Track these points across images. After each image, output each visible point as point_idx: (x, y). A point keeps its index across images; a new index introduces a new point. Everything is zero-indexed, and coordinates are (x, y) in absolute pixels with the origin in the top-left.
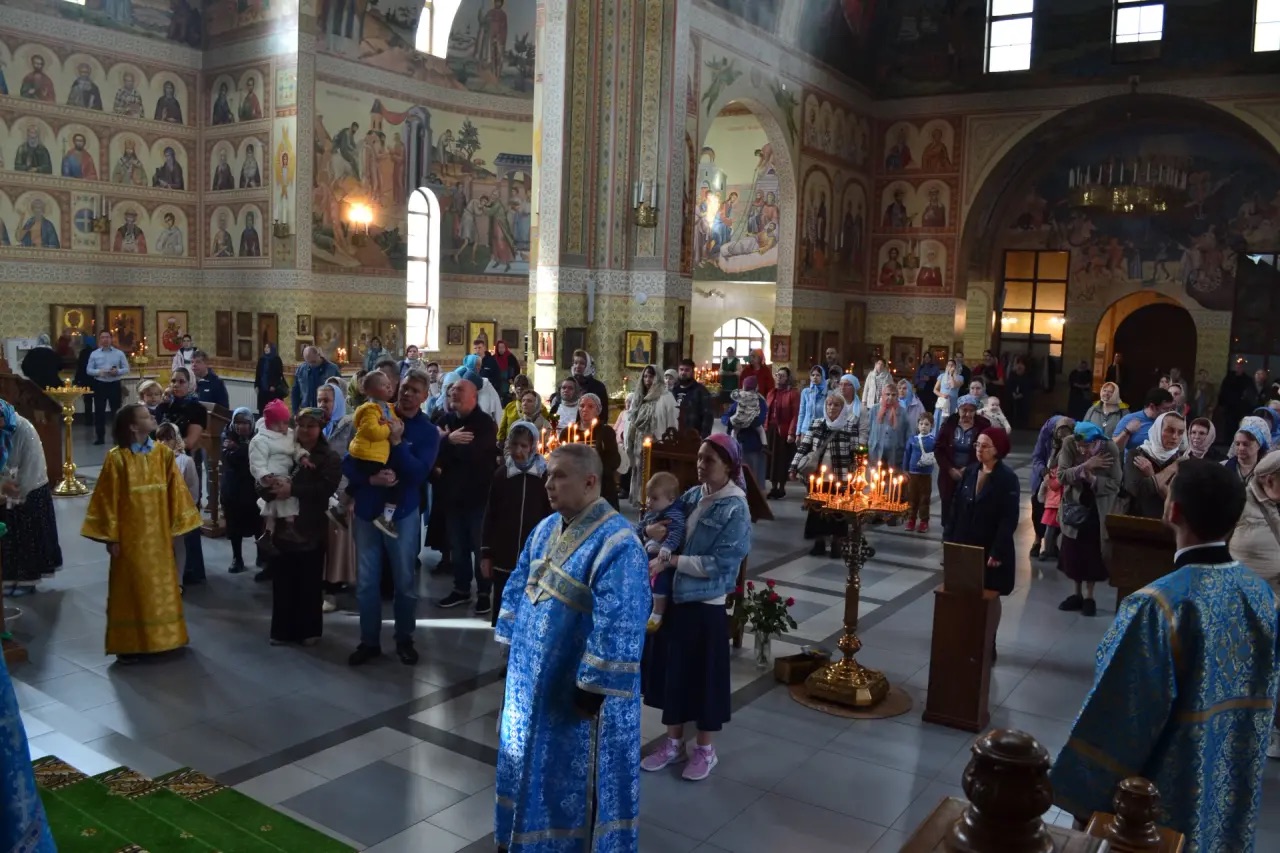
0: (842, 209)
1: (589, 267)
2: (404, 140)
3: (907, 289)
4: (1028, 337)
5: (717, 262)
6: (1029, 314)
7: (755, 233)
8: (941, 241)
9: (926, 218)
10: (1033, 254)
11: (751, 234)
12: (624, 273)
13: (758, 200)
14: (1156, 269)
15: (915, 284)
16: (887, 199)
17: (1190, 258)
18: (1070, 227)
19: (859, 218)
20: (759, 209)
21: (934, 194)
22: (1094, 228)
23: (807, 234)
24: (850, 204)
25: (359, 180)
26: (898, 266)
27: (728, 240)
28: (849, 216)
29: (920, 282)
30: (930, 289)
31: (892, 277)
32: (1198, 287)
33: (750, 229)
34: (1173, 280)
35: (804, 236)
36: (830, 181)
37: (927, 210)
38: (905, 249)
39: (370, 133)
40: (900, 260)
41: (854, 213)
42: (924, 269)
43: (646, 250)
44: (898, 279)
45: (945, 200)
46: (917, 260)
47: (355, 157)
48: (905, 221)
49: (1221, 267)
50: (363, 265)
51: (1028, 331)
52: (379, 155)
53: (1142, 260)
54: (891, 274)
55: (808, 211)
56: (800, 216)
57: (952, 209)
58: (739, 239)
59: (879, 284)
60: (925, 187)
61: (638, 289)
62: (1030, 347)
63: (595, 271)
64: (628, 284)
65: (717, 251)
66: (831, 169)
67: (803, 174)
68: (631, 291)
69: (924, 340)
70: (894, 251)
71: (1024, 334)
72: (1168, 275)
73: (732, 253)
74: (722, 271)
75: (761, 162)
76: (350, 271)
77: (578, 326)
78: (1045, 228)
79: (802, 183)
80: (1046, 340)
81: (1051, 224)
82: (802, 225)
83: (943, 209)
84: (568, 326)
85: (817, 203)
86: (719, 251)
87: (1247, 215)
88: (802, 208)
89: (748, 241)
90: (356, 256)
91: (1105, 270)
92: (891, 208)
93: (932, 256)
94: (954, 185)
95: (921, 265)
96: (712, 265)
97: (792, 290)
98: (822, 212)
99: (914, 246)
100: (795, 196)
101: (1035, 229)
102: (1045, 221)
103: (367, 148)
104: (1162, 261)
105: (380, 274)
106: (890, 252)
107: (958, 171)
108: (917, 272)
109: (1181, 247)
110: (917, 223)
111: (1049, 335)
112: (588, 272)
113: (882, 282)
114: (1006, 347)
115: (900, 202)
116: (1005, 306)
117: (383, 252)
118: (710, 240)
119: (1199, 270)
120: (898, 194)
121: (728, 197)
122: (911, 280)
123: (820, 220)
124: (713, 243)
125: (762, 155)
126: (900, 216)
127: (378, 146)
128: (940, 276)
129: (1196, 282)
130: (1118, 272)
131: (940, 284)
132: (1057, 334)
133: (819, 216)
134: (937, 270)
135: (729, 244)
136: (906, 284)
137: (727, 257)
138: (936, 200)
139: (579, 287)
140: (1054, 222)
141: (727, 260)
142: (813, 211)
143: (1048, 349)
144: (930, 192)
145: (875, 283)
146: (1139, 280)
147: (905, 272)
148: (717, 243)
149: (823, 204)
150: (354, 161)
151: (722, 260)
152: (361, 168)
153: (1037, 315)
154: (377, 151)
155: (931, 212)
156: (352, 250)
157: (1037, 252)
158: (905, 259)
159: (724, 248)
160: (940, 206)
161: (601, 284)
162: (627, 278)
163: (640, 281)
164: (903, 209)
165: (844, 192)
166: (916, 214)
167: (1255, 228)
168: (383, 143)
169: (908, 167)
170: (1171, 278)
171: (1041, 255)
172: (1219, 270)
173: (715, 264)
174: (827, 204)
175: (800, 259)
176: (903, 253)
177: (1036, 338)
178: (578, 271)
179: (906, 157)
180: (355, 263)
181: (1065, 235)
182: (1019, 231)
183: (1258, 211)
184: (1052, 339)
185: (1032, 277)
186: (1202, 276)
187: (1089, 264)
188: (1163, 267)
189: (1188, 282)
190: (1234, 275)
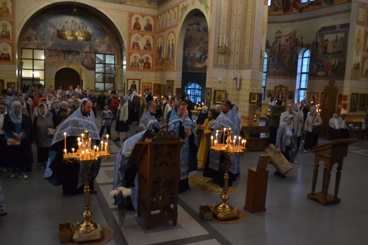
4: (32, 79)
6: (32, 71)
8: (9, 44)
9: (2, 35)
10: (32, 50)
14: (72, 57)
17: (82, 55)
18: (45, 42)
21: (5, 26)
22: (52, 43)
29: (2, 59)
30: (5, 61)
32: (85, 63)
34: (78, 61)
42: (3, 54)
51: (32, 77)
53: (68, 54)
62: (33, 82)
69: (5, 80)
71: (31, 78)
72: (76, 60)
78: (36, 41)
80: (38, 80)
81: (38, 40)
83: (9, 32)
87: (97, 43)
91: (56, 57)
93: (6, 49)
94: (13, 24)
101: (32, 42)
102: (36, 39)
104: (74, 55)
107: (14, 18)
109: (80, 51)
111: (39, 78)
114: (24, 82)
116: (23, 68)
119: (85, 58)
129: (84, 62)
130: (61, 58)
131: (10, 60)
132: (42, 78)
134: (8, 55)
143: (40, 82)
144: (3, 25)
146: (67, 60)
153: (34, 71)
155: (4, 33)
160: (7, 31)
167: (100, 47)
170: (77, 60)
171: (35, 50)
172: (90, 58)
177: (35, 79)
181: (43, 44)
182: (26, 42)
183: (100, 42)
184: (41, 79)
185: (32, 58)
186: (86, 60)
187: (51, 55)
188: (75, 57)
189: (82, 62)
190: (95, 60)
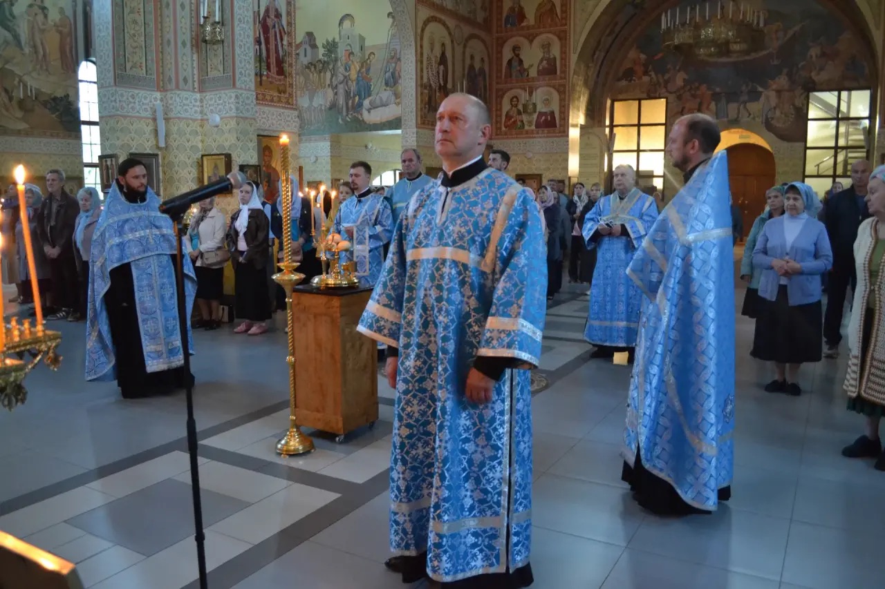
0: (464, 61)
1: (158, 90)
2: (69, 13)
3: (527, 132)
5: (361, 115)
6: (635, 154)
7: (391, 87)
8: (554, 87)
9: (541, 68)
10: (636, 103)
11: (388, 88)
12: (198, 96)
13: (392, 58)
14: (739, 109)
15: (533, 127)
16: (507, 54)
17: (768, 98)
18: (666, 77)
19: (482, 70)
20: (393, 65)
21: (546, 47)
22: (686, 77)
23: (429, 79)
24: (472, 57)
25: (22, 49)
26: (519, 113)
27: (369, 95)
28: (472, 67)
29: (538, 126)
30: (546, 130)
31: (515, 122)
32: (775, 123)
33: (387, 84)
34: (754, 118)
35: (425, 80)
36: (450, 34)
37: (541, 61)
38: (524, 97)
39: (31, 6)
40: (520, 107)
41: (477, 66)
42: (541, 114)
43: (216, 69)
44: (519, 123)
45: (556, 51)
46: (535, 105)
47: (15, 27)
48: (523, 72)
49: (794, 105)
50: (31, 128)
52: (42, 27)
53: (728, 102)
54: (513, 120)
55: (429, 59)
56: (420, 61)
57: (562, 59)
58: (378, 94)
59: (503, 129)
60: (537, 41)
61: (212, 111)
63: (164, 94)
64: (202, 106)
65: (360, 105)
66: (451, 23)
67: (420, 25)
68: (206, 114)
69: (544, 176)
70: (515, 99)
72: (749, 114)
73: (373, 107)
74: (365, 123)
75: (393, 22)
76: (18, 133)
77: (148, 151)
78: (646, 79)
79: (419, 31)
80: (650, 176)
81: (650, 76)
82: (422, 70)
83: (555, 58)
84: (133, 151)
85: (438, 52)
86: (362, 105)
87: (814, 58)
88: (422, 54)
89: (386, 94)
90: (24, 119)
92: (510, 62)
93: (547, 102)
94: (563, 37)
95: (538, 111)
96: (358, 118)
97: (415, 130)
98: (443, 60)
99: (531, 94)
100: (413, 43)
101: (637, 81)
102: (646, 73)
103: (29, 20)
104: (744, 103)
105: (52, 136)
106: (511, 100)
107: (566, 24)
108: (535, 116)
109: (760, 89)
110: (533, 73)
111: (653, 172)
112: (158, 95)
113: (506, 127)
115: (518, 56)
116: (615, 149)
117: (54, 116)
118: (354, 96)
119: (775, 108)
120: (516, 49)
121: (367, 57)
122: (530, 123)
123: (442, 67)
124: (357, 98)
125: (393, 17)
126: (518, 68)
127: (40, 17)
128: (554, 118)
129: (772, 118)
132: (659, 170)
133: (440, 64)
134: (552, 113)
135: (370, 98)
136: (526, 127)
137: (369, 110)
138: (549, 51)
139: (146, 110)
140: (653, 74)
141: (369, 112)
142: (434, 59)
143: (652, 182)
144: (543, 45)
145: (500, 128)
146: (726, 119)
147: (525, 118)
148: (360, 98)
149: (443, 54)
150: (15, 31)
151: (365, 113)
152: (24, 37)
153: (641, 153)
154: (40, 24)
155: (545, 62)
156: (19, 114)
157: (640, 100)
158: (525, 106)
159: (366, 103)
160: (552, 57)
161: (171, 107)
162: (201, 101)
163: (212, 102)
164: (521, 62)
165: (465, 46)
166: (532, 66)
167: (821, 69)
168: (46, 16)
169: (524, 24)
170: (752, 116)
171: (643, 102)
172: (792, 107)
173: (360, 117)
174: (449, 55)
175: (422, 101)
176: (523, 101)
178: (142, 93)
179: (522, 16)
180: (22, 126)
181: (663, 85)
182: (624, 83)
183: (823, 54)
184: (655, 174)
185: (636, 123)
186: (778, 113)
187: (683, 108)
188: (745, 107)
189: (767, 119)
190: (805, 111)
